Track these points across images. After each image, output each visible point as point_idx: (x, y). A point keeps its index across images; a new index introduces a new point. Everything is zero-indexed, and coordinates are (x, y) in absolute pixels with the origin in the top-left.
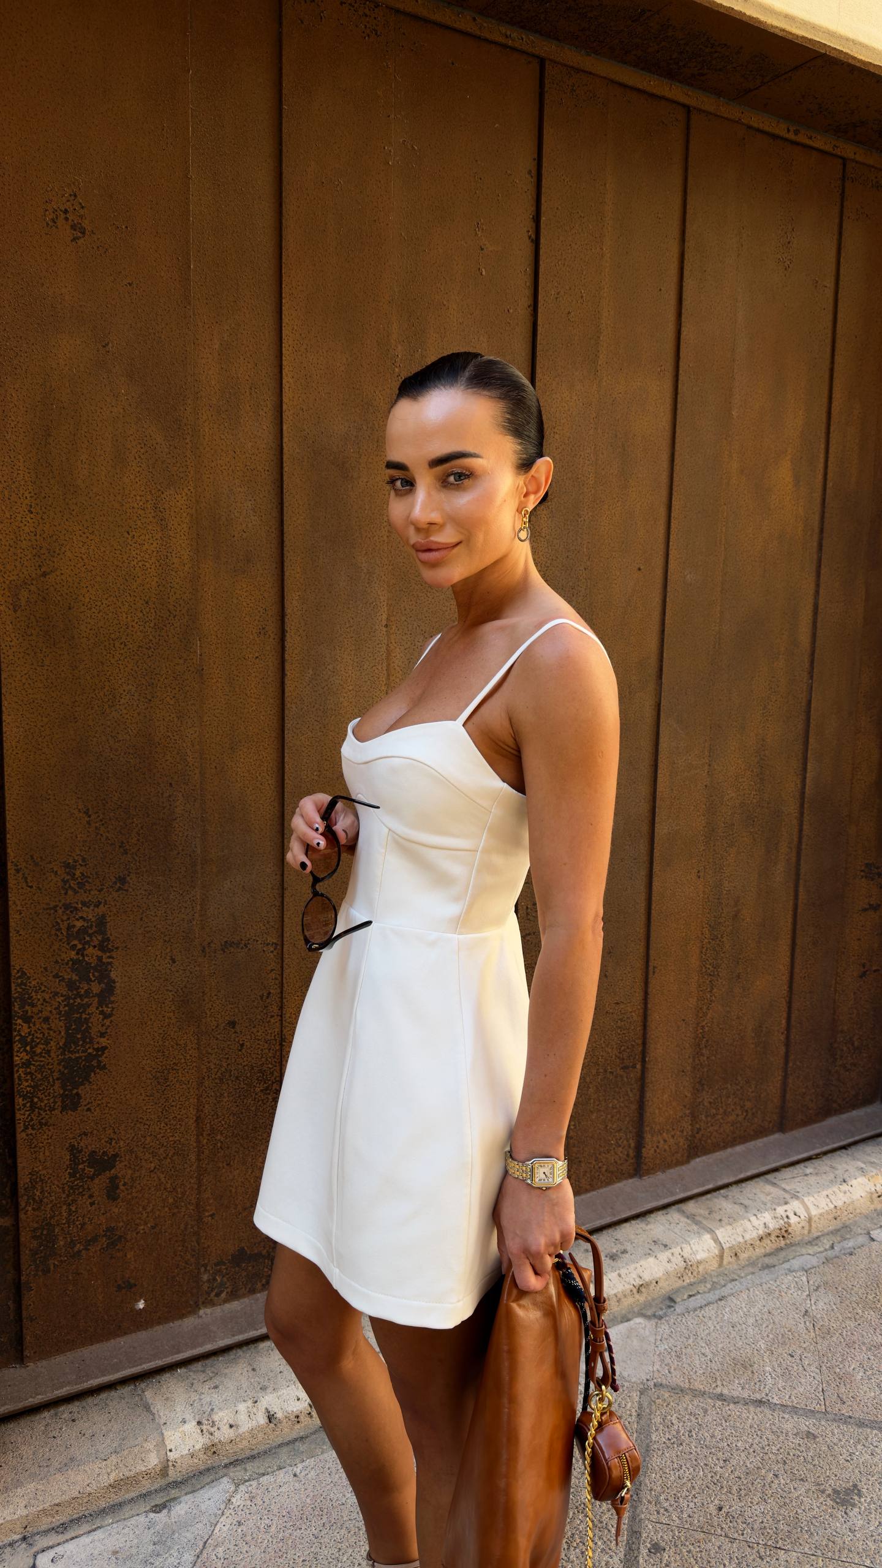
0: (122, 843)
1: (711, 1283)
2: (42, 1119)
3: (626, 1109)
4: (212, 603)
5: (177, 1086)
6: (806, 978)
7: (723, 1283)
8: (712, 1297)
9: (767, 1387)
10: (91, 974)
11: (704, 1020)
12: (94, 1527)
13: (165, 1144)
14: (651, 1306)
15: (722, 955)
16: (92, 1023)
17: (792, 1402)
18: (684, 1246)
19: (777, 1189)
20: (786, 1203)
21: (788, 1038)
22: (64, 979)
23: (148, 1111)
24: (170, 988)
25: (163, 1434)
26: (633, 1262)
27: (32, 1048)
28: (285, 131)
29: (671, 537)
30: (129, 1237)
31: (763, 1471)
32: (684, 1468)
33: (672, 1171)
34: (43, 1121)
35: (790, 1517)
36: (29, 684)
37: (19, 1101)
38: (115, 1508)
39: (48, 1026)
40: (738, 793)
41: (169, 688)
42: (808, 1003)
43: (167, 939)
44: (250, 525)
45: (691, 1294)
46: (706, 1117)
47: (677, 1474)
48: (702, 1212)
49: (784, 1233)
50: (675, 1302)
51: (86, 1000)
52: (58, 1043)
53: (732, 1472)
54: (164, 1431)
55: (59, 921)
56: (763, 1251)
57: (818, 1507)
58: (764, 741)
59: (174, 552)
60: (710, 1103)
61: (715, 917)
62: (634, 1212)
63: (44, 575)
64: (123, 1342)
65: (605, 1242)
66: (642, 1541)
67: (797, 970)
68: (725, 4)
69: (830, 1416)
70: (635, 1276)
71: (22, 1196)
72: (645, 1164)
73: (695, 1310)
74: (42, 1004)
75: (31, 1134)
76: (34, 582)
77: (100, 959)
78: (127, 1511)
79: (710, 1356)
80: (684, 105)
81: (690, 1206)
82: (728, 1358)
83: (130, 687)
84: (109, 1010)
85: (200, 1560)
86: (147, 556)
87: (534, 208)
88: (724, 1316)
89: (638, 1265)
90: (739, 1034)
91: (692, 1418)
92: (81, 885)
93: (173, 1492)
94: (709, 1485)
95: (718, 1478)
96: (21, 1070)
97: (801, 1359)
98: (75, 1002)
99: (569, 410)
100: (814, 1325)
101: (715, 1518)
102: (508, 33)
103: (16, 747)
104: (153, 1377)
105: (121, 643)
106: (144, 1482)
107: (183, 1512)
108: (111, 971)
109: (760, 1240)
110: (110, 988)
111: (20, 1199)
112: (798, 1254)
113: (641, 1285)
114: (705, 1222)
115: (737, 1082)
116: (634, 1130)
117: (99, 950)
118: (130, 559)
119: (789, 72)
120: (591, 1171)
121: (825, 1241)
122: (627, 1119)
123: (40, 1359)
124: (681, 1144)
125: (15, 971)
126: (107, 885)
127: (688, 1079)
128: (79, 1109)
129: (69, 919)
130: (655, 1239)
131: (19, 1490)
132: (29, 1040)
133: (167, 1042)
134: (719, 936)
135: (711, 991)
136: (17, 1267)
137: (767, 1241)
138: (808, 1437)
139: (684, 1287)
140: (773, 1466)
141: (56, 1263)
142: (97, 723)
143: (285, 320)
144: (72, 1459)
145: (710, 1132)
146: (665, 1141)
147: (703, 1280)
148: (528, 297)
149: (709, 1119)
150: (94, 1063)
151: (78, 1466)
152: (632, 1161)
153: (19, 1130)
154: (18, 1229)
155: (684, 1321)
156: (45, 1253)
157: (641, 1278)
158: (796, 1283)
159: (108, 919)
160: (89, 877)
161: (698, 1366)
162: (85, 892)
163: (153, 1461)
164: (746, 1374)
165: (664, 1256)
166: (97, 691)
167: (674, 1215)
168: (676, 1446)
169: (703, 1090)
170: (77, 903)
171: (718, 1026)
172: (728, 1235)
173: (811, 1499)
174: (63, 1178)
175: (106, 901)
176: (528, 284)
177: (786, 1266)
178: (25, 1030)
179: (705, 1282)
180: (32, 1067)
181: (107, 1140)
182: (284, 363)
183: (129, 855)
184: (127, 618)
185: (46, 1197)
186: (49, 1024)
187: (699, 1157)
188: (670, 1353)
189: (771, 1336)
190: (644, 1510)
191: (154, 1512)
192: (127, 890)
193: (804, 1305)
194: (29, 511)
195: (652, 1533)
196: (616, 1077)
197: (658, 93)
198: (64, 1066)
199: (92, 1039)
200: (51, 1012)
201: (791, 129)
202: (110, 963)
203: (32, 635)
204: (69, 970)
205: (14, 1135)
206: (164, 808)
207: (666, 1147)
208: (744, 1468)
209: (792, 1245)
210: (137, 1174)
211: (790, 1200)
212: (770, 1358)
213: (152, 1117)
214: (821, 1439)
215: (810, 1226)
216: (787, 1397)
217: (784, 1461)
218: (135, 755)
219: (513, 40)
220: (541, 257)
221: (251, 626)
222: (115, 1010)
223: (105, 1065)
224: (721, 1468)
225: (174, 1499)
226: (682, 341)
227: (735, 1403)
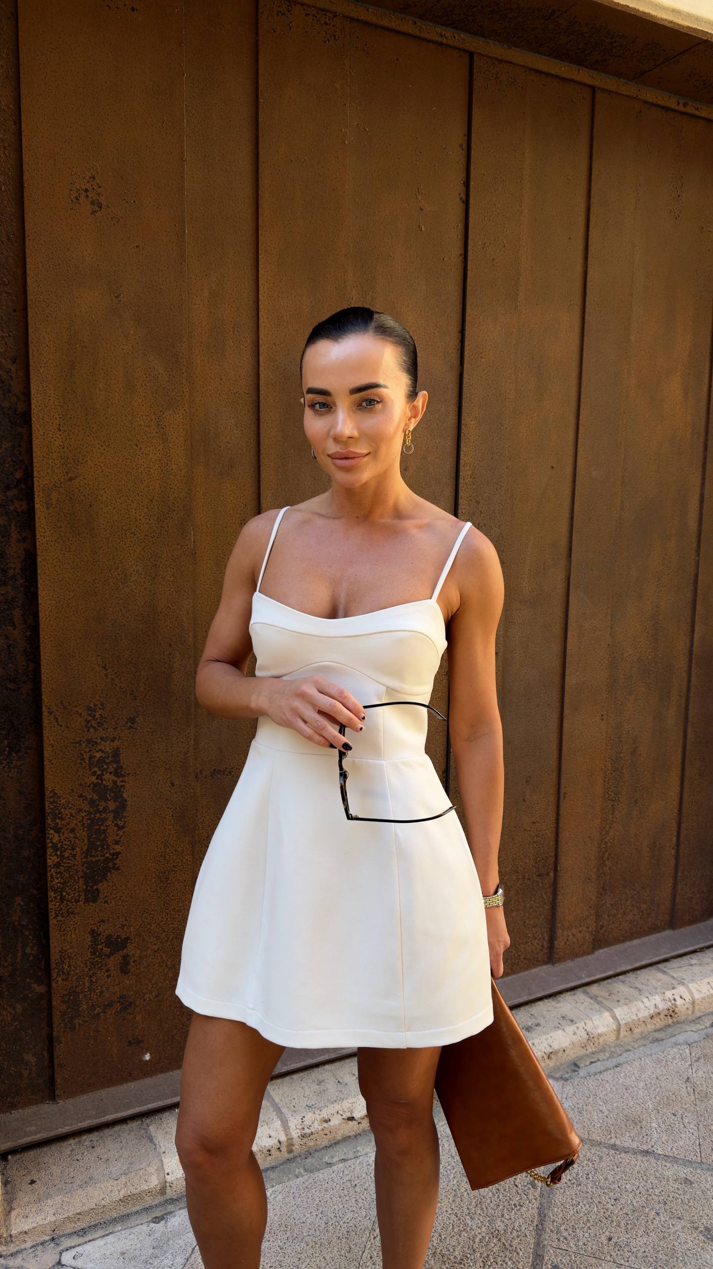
0: (133, 691)
1: (610, 1052)
2: (70, 908)
3: (541, 909)
4: (203, 501)
5: (176, 884)
6: (694, 803)
7: (619, 1052)
8: (609, 1064)
9: (653, 1140)
10: (108, 795)
11: (606, 837)
12: (107, 1232)
13: (166, 930)
14: (559, 1069)
15: (622, 784)
16: (109, 833)
17: (674, 1153)
18: (587, 1021)
19: (666, 976)
20: (674, 988)
21: (677, 852)
22: (86, 798)
23: (153, 903)
24: (170, 806)
25: (162, 1161)
26: (545, 1033)
27: (61, 852)
28: (260, 120)
29: (579, 440)
30: (137, 1003)
31: (647, 1209)
32: (581, 1204)
33: (579, 959)
34: (70, 910)
35: (667, 1248)
36: (59, 566)
37: (51, 894)
38: (124, 1218)
39: (74, 835)
40: (636, 651)
41: (168, 568)
42: (695, 823)
43: (168, 768)
44: (233, 438)
45: (592, 1061)
46: (609, 916)
47: (575, 1209)
48: (603, 994)
49: (671, 1013)
50: (579, 1067)
51: (104, 815)
52: (82, 849)
53: (621, 1209)
54: (163, 1158)
55: (82, 752)
56: (653, 1027)
57: (691, 1241)
58: (657, 607)
59: (173, 460)
60: (612, 905)
61: (616, 753)
62: (546, 993)
63: (71, 479)
64: (132, 1086)
65: (522, 1016)
66: (544, 1263)
67: (685, 797)
68: (622, 3)
69: (704, 1166)
70: (546, 1046)
71: (54, 969)
72: (557, 954)
73: (595, 1074)
74: (70, 818)
75: (61, 921)
76: (63, 485)
77: (115, 782)
78: (133, 1221)
79: (606, 1113)
80: (589, 86)
81: (594, 989)
82: (621, 1115)
83: (139, 567)
84: (122, 823)
85: (189, 1263)
86: (152, 464)
87: (464, 175)
88: (619, 1080)
89: (549, 1036)
90: (636, 849)
91: (590, 1164)
92: (100, 724)
93: (170, 1207)
94: (601, 1219)
95: (609, 1213)
96: (53, 870)
97: (682, 1118)
98: (95, 816)
99: (493, 339)
100: (694, 1089)
101: (606, 1247)
102: (443, 33)
103: (49, 616)
104: (156, 1115)
105: (132, 533)
106: (147, 1198)
107: (177, 1224)
108: (123, 792)
109: (651, 1018)
110: (123, 806)
111: (52, 971)
112: (683, 1030)
113: (551, 1053)
114: (605, 1002)
115: (635, 888)
116: (549, 926)
117: (114, 775)
118: (138, 466)
119: (677, 56)
120: (512, 959)
121: (706, 1020)
122: (542, 917)
123: (68, 1097)
124: (587, 938)
125: (49, 792)
126: (120, 724)
127: (593, 885)
128: (99, 901)
129: (90, 751)
130: (564, 1015)
131: (49, 1201)
132: (59, 846)
133: (168, 849)
134: (620, 768)
135: (613, 813)
136: (50, 1025)
137: (657, 1019)
138: (685, 1183)
139: (587, 1055)
140: (655, 1206)
141: (81, 1022)
142: (113, 596)
143: (261, 272)
144: (91, 1178)
145: (611, 928)
146: (574, 935)
147: (603, 1050)
148: (460, 248)
149: (611, 918)
150: (110, 865)
151: (96, 1183)
152: (546, 951)
153: (51, 917)
154: (50, 995)
155: (585, 1083)
156: (72, 1015)
157: (551, 1046)
158: (681, 1054)
159: (121, 751)
160: (107, 718)
161: (596, 1121)
162: (104, 730)
163: (154, 1182)
164: (635, 1129)
165: (570, 1029)
166: (112, 572)
167: (580, 995)
168: (575, 1186)
169: (605, 894)
170: (97, 739)
171: (618, 842)
172: (624, 1014)
173: (686, 1235)
174: (86, 955)
175: (119, 737)
176: (460, 237)
177: (673, 1040)
178: (56, 839)
179: (605, 1051)
180: (61, 868)
181: (120, 926)
182: (261, 307)
183: (137, 701)
184: (136, 513)
185: (73, 970)
186: (75, 834)
187: (602, 948)
188: (573, 1109)
189: (658, 1098)
190: (547, 1238)
191: (154, 1222)
192: (136, 729)
193: (686, 1073)
194: (58, 429)
195: (553, 1257)
196: (533, 882)
197: (569, 77)
198: (86, 867)
199: (108, 846)
200: (76, 824)
201: (681, 102)
202: (123, 786)
203: (61, 527)
204: (91, 791)
205: (47, 921)
206: (165, 663)
207: (575, 940)
208: (631, 1207)
209: (678, 1023)
210: (145, 953)
211: (677, 986)
212: (657, 1116)
213: (156, 908)
214: (696, 1185)
215: (694, 1007)
216: (670, 1149)
217: (665, 1202)
218: (143, 622)
219: (447, 39)
220: (470, 215)
221: (234, 518)
222: (127, 823)
223: (119, 866)
224: (612, 1205)
225: (171, 1213)
226: (588, 280)
227: (625, 1152)
